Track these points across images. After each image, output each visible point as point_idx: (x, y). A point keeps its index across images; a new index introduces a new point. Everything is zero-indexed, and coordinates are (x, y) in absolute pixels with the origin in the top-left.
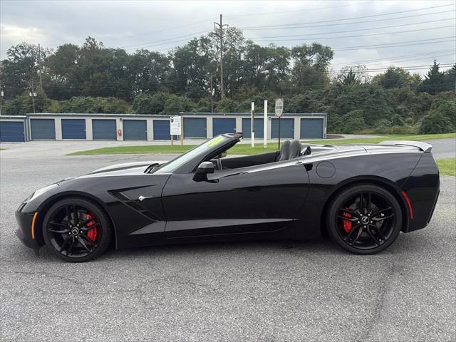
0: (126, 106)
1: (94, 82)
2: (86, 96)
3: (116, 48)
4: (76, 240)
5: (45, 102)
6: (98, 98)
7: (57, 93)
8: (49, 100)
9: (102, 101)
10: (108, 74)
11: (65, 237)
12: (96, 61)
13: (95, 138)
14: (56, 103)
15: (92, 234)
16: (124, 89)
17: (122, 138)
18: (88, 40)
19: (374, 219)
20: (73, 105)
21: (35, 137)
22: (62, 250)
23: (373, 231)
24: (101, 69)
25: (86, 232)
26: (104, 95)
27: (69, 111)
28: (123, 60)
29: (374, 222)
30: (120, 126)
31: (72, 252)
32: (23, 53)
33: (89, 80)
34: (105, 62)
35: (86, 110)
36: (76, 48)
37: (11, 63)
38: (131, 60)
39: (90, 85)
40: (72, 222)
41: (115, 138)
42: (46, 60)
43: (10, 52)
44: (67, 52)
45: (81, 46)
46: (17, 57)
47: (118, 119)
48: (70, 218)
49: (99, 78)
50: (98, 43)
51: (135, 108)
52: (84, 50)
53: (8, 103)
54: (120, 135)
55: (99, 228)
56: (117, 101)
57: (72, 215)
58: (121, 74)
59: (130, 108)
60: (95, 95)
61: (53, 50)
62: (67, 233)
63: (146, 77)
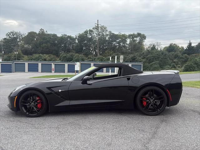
0: (56, 59)
1: (43, 48)
2: (39, 54)
3: (53, 34)
4: (33, 108)
5: (21, 56)
6: (44, 55)
7: (27, 52)
8: (23, 55)
9: (46, 56)
10: (49, 45)
11: (28, 107)
12: (44, 39)
13: (42, 72)
14: (26, 57)
15: (39, 106)
16: (56, 51)
17: (54, 72)
18: (41, 30)
19: (155, 101)
20: (33, 58)
21: (17, 71)
22: (26, 112)
23: (155, 106)
24: (46, 43)
25: (37, 105)
26: (47, 53)
27: (32, 60)
28: (56, 39)
29: (156, 102)
30: (53, 66)
31: (31, 113)
32: (13, 35)
33: (41, 47)
34: (48, 39)
35: (39, 60)
36: (35, 33)
37: (8, 39)
38: (59, 39)
39: (41, 49)
40: (31, 100)
41: (51, 72)
42: (22, 38)
43: (7, 35)
44: (32, 35)
45: (38, 32)
46: (10, 37)
47: (52, 64)
48: (30, 99)
49: (45, 46)
50: (45, 31)
51: (60, 59)
52: (39, 34)
53: (5, 56)
54: (53, 70)
55: (42, 103)
56: (52, 56)
57: (31, 97)
58: (55, 45)
59: (58, 59)
60: (43, 53)
61: (25, 34)
62: (29, 105)
63: (65, 46)
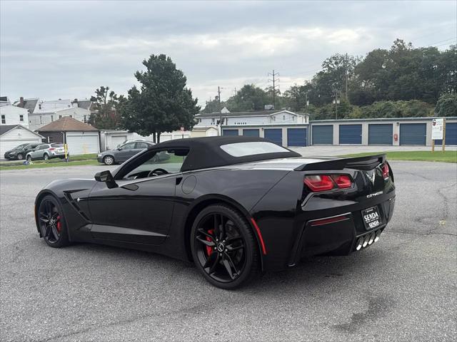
0: (428, 109)
1: (399, 86)
2: (388, 100)
3: (427, 47)
5: (347, 108)
6: (399, 102)
7: (362, 99)
8: (350, 106)
9: (402, 105)
10: (415, 75)
12: (403, 63)
13: (370, 143)
14: (357, 109)
16: (431, 90)
17: (398, 143)
18: (395, 43)
20: (373, 110)
21: (315, 142)
24: (407, 72)
26: (406, 97)
27: (368, 116)
28: (433, 59)
30: (396, 130)
32: (336, 63)
33: (395, 84)
34: (412, 63)
35: (385, 114)
36: (385, 52)
37: (326, 74)
38: (442, 58)
39: (395, 89)
41: (391, 144)
42: (356, 67)
43: (326, 64)
44: (375, 57)
45: (389, 49)
46: (330, 68)
47: (395, 124)
49: (405, 81)
50: (406, 44)
51: (437, 111)
52: (392, 53)
53: (318, 110)
54: (396, 139)
56: (418, 103)
58: (430, 73)
59: (433, 110)
60: (395, 99)
61: (362, 57)
